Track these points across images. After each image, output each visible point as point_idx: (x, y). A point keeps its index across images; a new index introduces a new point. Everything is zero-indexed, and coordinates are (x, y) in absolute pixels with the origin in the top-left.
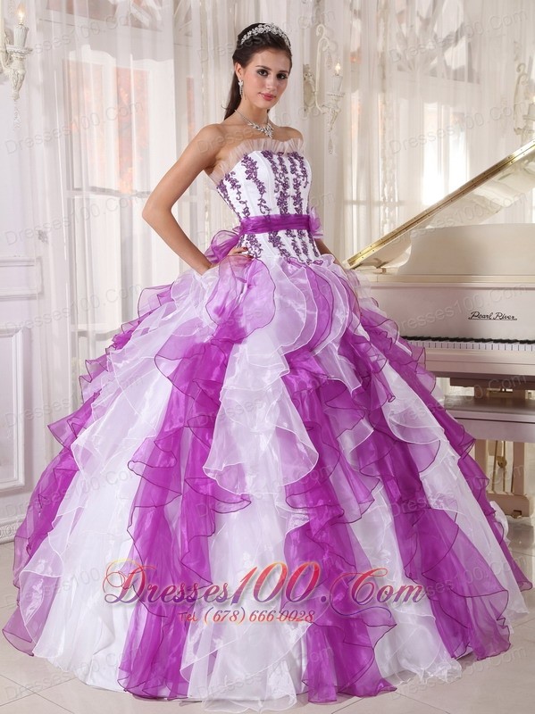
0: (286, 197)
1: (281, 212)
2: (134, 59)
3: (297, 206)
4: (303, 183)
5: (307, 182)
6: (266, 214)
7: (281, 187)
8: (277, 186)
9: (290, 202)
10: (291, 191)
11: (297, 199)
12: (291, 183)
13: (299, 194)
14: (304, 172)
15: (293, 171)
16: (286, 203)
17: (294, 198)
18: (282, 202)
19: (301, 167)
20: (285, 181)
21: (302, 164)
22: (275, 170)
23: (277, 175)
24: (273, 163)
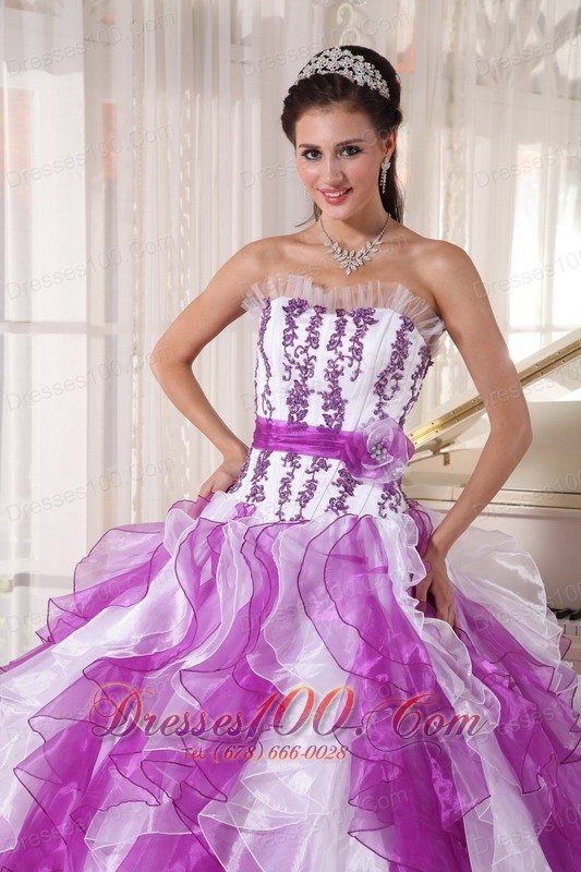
0: (307, 393)
1: (291, 418)
3: (331, 412)
4: (349, 372)
5: (358, 372)
6: (268, 416)
7: (296, 374)
8: (288, 369)
9: (315, 402)
10: (318, 382)
11: (334, 400)
12: (320, 367)
13: (337, 391)
14: (357, 352)
15: (332, 345)
16: (305, 404)
17: (325, 396)
18: (298, 399)
19: (354, 339)
20: (307, 362)
21: (360, 333)
22: (288, 338)
23: (290, 350)
24: (292, 324)
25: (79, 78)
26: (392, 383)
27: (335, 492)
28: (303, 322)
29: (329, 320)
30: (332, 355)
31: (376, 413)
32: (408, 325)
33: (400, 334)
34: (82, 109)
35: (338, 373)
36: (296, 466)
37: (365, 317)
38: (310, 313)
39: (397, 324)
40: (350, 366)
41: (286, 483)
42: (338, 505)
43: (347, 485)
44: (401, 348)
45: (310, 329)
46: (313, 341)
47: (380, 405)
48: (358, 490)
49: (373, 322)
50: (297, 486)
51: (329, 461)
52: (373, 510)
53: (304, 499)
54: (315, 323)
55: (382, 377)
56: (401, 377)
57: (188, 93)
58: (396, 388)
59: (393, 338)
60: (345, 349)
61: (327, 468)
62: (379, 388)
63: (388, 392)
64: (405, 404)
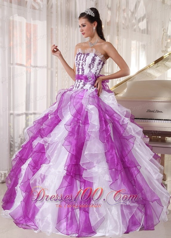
1: (78, 73)
2: (33, 20)
3: (82, 72)
4: (84, 64)
7: (78, 65)
9: (80, 70)
11: (83, 70)
12: (81, 64)
14: (85, 60)
17: (82, 69)
19: (85, 58)
20: (79, 63)
21: (86, 57)
22: (77, 59)
23: (77, 61)
24: (77, 57)
25: (46, 22)
26: (92, 66)
27: (82, 86)
28: (79, 56)
29: (83, 55)
30: (82, 62)
31: (89, 71)
32: (96, 55)
33: (93, 57)
35: (83, 65)
36: (78, 82)
37: (88, 54)
38: (80, 55)
39: (93, 55)
41: (76, 85)
42: (82, 88)
43: (84, 85)
44: (93, 60)
45: (80, 57)
46: (80, 59)
47: (90, 70)
48: (86, 85)
49: (89, 55)
50: (77, 86)
51: (82, 81)
52: (88, 88)
53: (78, 87)
54: (81, 56)
55: (90, 65)
56: (94, 65)
58: (93, 67)
60: (84, 60)
61: (81, 82)
62: (90, 67)
63: (92, 68)
64: (96, 70)
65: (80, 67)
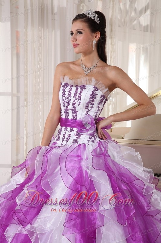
0: (68, 110)
1: (65, 117)
3: (74, 115)
4: (78, 103)
5: (80, 103)
7: (66, 104)
8: (64, 103)
9: (70, 112)
11: (75, 111)
12: (72, 102)
13: (75, 108)
14: (80, 97)
15: (75, 96)
16: (68, 113)
17: (72, 110)
18: (66, 112)
19: (80, 94)
20: (69, 101)
21: (81, 92)
22: (64, 95)
23: (64, 98)
24: (64, 91)
26: (90, 106)
27: (75, 137)
28: (67, 90)
29: (74, 89)
30: (74, 99)
31: (86, 114)
32: (96, 89)
33: (93, 92)
34: (10, 33)
35: (75, 104)
36: (67, 130)
37: (83, 87)
38: (69, 87)
39: (93, 89)
40: (78, 101)
41: (64, 135)
42: (76, 141)
43: (79, 135)
44: (93, 96)
45: (69, 92)
46: (70, 95)
47: (87, 112)
48: (81, 136)
49: (85, 88)
50: (66, 136)
51: (74, 129)
52: (86, 142)
53: (68, 140)
54: (71, 89)
55: (87, 104)
56: (94, 104)
57: (40, 28)
58: (92, 107)
59: (91, 93)
60: (77, 97)
61: (73, 130)
62: (87, 107)
63: (90, 109)
64: (96, 112)
65: (70, 107)
